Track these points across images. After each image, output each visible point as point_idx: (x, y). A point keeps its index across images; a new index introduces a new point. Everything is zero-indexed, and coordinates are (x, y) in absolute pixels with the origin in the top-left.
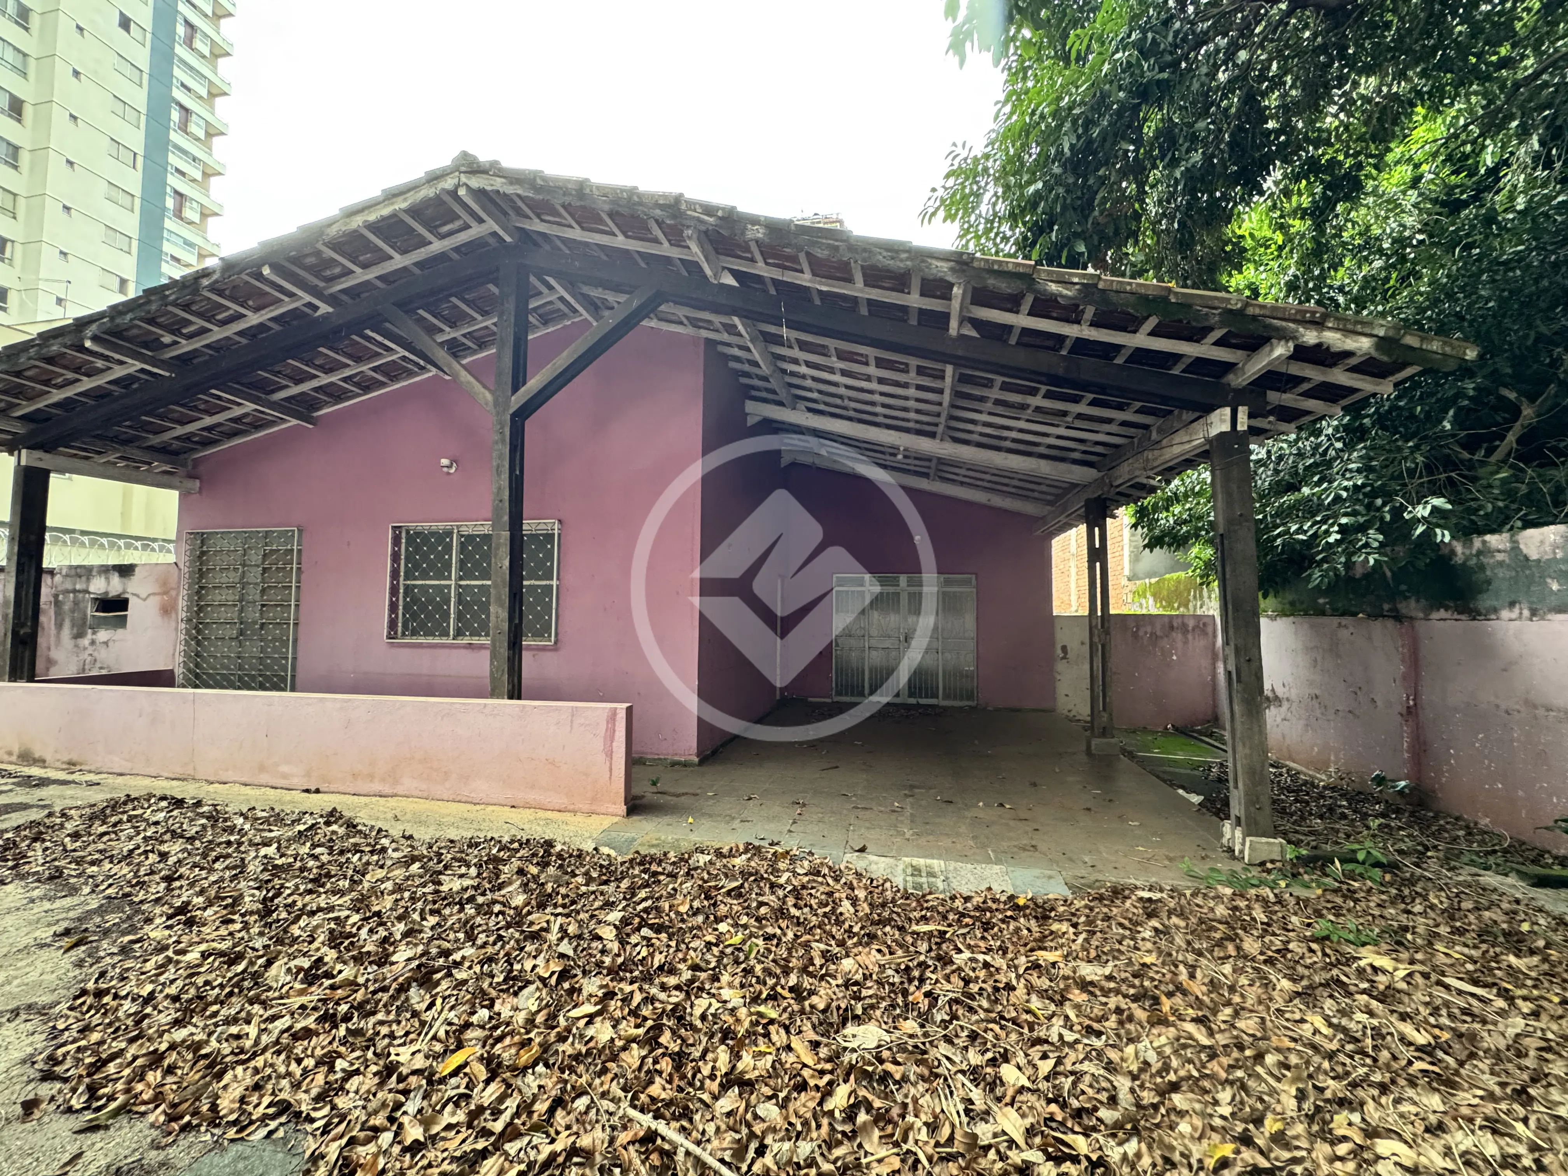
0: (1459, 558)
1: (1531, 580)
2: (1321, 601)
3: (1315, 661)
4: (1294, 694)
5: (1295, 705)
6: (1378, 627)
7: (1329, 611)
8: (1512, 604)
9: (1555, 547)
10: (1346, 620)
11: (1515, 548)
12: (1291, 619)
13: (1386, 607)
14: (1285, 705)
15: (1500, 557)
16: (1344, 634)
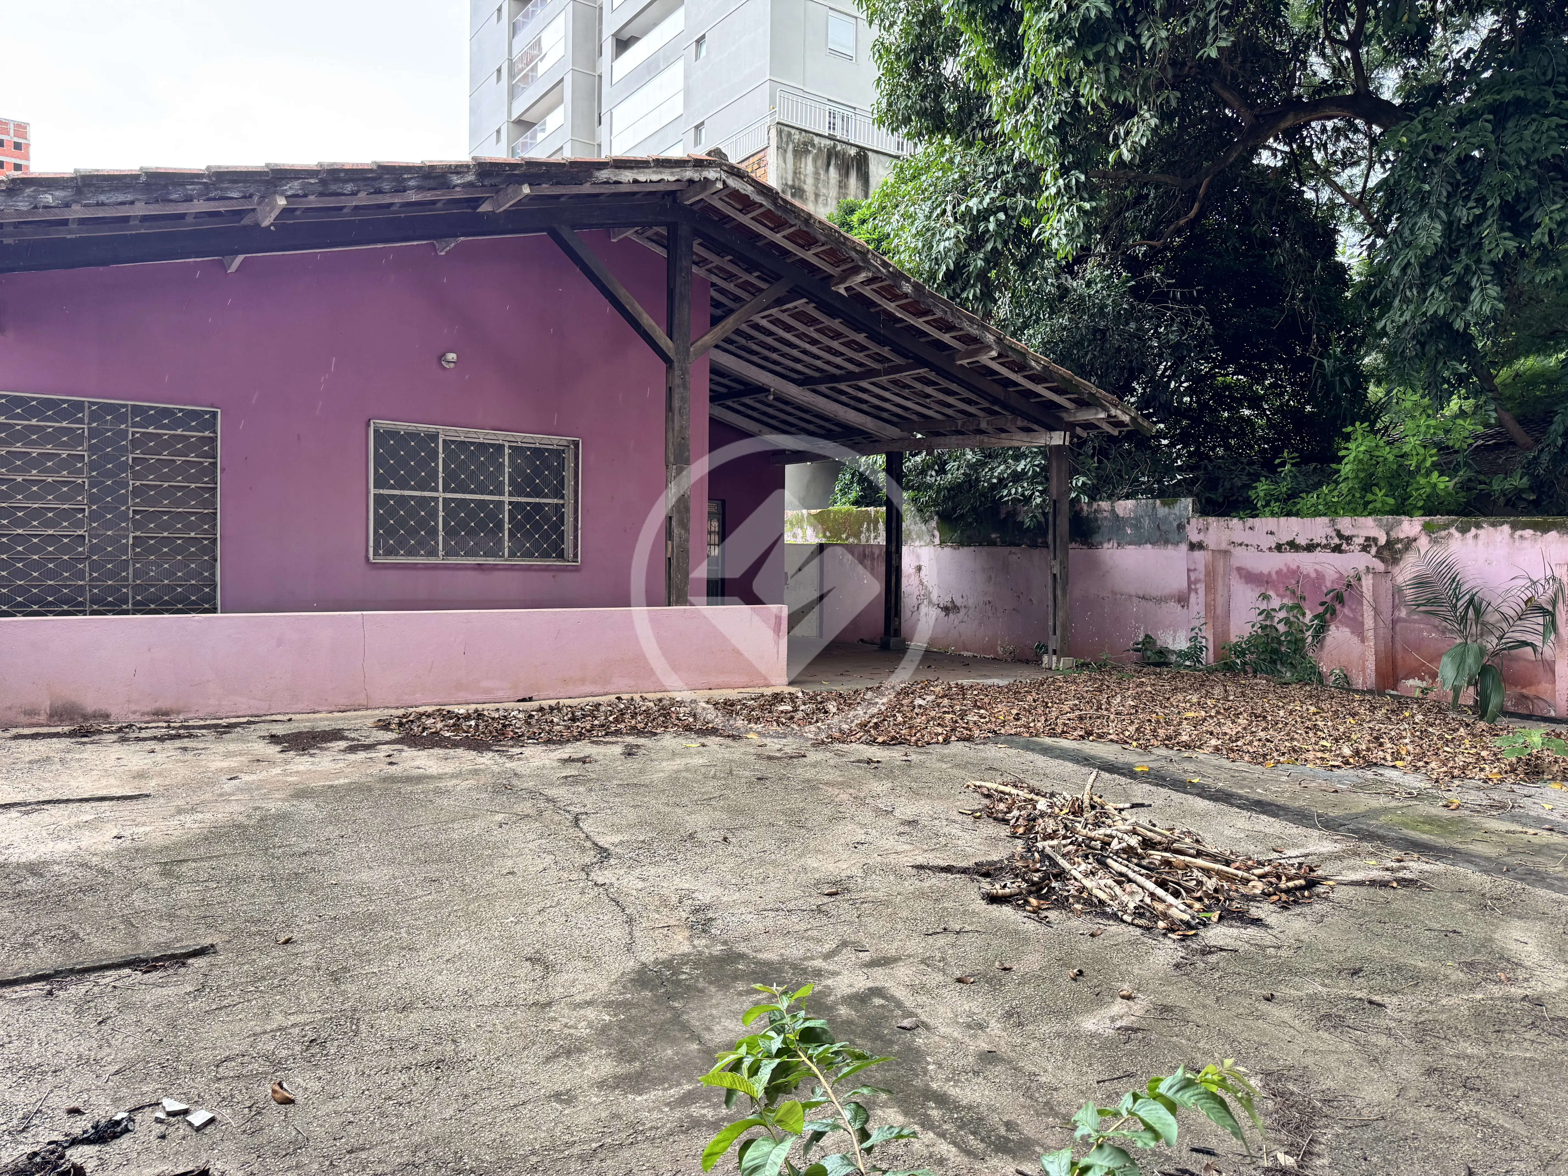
0: (1085, 513)
1: (1119, 528)
2: (993, 536)
3: (990, 577)
4: (971, 602)
5: (971, 610)
6: (1036, 553)
7: (999, 543)
8: (1109, 540)
9: (1130, 510)
10: (1014, 549)
11: (1113, 510)
12: (972, 548)
13: (1040, 540)
14: (963, 611)
15: (1105, 514)
16: (1012, 558)
